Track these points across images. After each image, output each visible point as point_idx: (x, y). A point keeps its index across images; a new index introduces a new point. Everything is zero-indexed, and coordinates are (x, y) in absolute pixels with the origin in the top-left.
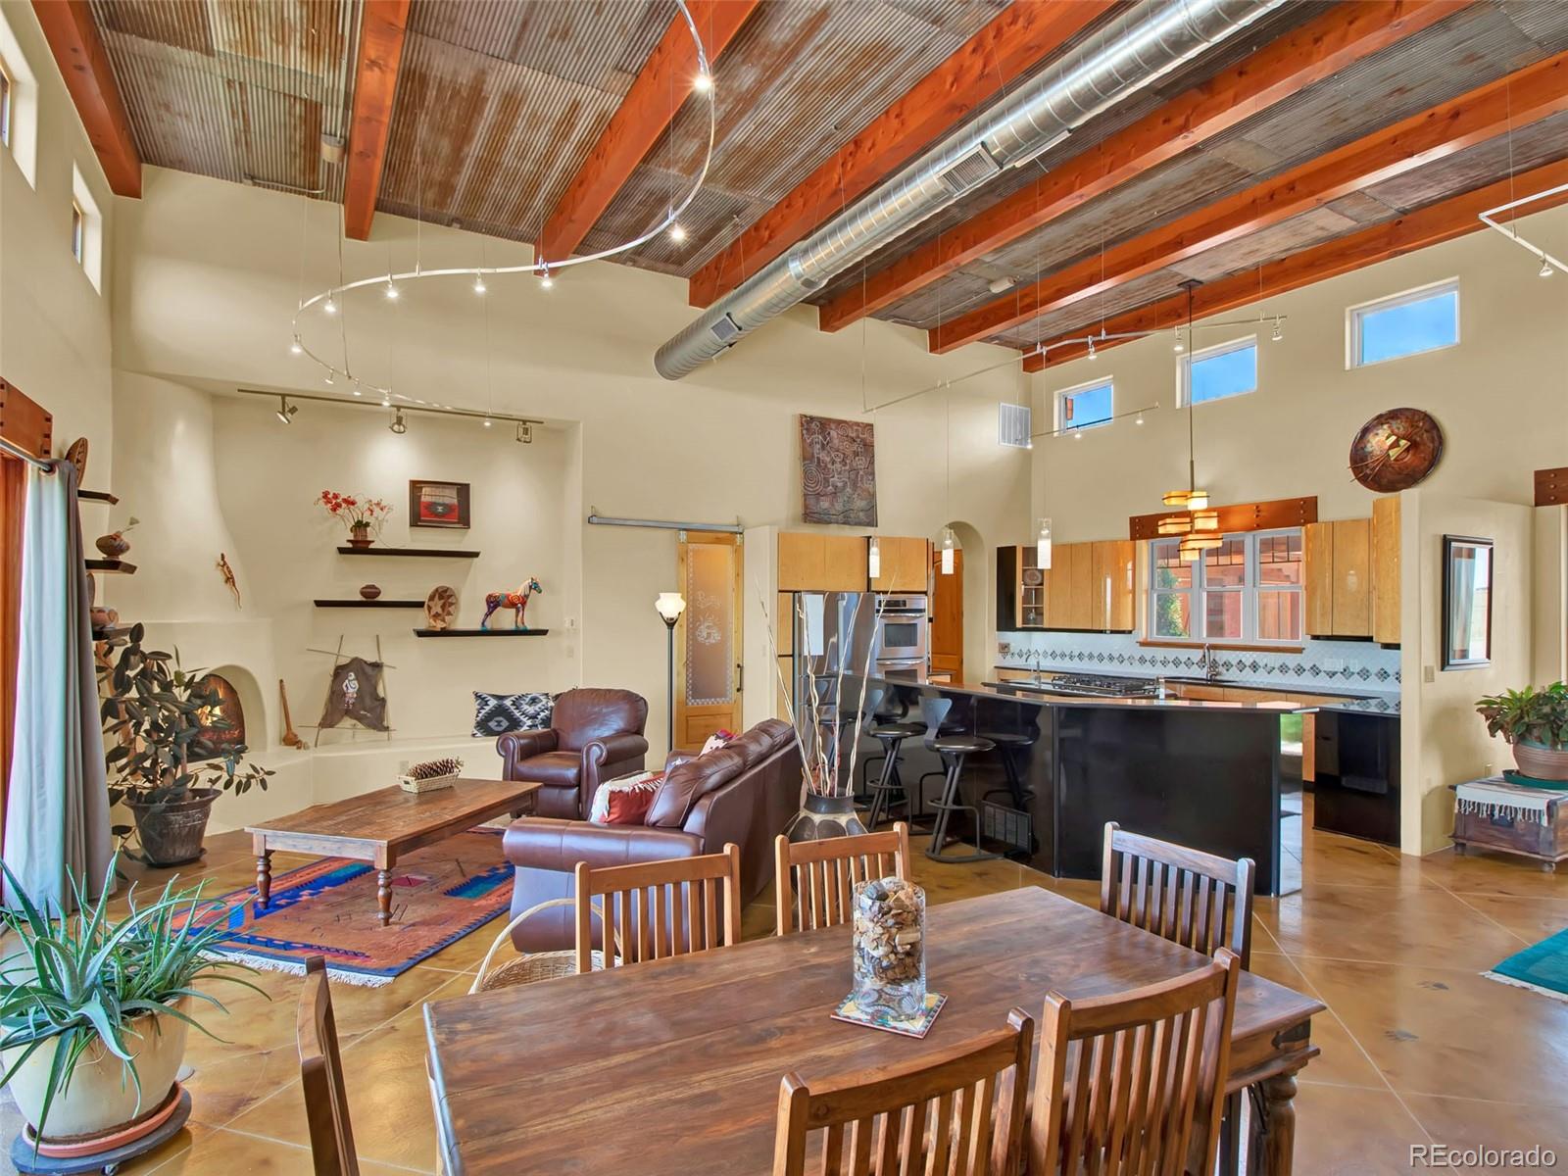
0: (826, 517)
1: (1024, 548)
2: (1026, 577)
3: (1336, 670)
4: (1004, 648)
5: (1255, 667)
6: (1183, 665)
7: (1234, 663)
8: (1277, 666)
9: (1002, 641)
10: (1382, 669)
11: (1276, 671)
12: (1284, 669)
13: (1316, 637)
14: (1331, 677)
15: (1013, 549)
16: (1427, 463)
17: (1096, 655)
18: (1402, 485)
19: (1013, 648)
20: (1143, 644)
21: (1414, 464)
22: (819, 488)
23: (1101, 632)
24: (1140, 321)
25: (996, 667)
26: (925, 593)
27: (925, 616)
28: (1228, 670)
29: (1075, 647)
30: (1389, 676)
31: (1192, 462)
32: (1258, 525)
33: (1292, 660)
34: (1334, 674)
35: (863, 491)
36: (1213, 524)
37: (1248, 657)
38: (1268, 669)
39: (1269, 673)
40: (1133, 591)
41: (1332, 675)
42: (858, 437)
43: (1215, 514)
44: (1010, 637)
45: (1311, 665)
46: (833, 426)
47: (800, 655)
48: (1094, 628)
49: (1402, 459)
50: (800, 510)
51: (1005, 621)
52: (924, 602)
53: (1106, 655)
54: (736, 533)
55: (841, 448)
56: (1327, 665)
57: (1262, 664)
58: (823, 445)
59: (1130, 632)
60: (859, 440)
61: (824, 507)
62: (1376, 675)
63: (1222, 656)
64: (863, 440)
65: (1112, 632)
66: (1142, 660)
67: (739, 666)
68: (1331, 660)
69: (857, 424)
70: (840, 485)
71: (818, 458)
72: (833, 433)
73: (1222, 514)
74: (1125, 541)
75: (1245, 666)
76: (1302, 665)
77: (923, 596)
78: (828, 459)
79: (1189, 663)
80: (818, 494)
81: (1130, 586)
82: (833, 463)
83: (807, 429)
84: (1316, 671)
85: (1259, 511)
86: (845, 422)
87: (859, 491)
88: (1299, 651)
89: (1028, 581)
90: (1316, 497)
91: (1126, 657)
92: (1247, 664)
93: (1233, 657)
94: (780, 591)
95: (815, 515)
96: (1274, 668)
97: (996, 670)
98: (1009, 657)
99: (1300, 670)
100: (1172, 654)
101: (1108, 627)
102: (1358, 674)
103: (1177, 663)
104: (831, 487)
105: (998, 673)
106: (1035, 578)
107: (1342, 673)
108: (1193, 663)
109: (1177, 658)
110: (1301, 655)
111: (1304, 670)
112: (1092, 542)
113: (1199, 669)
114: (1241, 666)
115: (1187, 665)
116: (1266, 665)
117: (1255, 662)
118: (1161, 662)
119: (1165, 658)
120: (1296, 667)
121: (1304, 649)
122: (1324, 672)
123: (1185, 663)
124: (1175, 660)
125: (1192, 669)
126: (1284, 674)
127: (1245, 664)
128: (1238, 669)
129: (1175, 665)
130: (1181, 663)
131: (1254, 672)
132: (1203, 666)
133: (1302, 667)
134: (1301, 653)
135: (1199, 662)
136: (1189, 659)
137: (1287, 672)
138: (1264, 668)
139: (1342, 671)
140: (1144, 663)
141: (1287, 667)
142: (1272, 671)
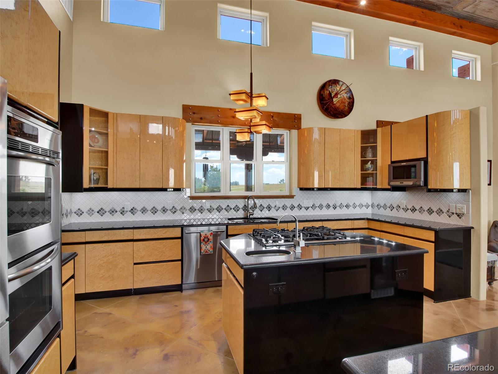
3: (309, 206)
5: (269, 208)
8: (281, 206)
10: (328, 204)
11: (281, 209)
12: (284, 208)
13: (301, 189)
14: (307, 210)
30: (330, 207)
31: (251, 74)
33: (288, 202)
34: (308, 208)
37: (265, 203)
38: (277, 208)
39: (277, 210)
41: (307, 208)
45: (298, 204)
49: (336, 104)
53: (159, 208)
56: (305, 204)
57: (273, 206)
59: (183, 190)
62: (325, 207)
66: (192, 210)
68: (307, 201)
75: (264, 208)
76: (294, 204)
84: (300, 207)
89: (91, 143)
91: (178, 208)
96: (279, 208)
99: (292, 208)
100: (215, 204)
102: (318, 207)
106: (96, 141)
107: (311, 207)
108: (231, 209)
109: (219, 206)
110: (293, 199)
111: (295, 207)
112: (163, 117)
113: (235, 212)
114: (262, 208)
115: (227, 210)
116: (276, 206)
117: (269, 205)
118: (207, 209)
119: (211, 206)
120: (291, 206)
121: (295, 196)
122: (304, 207)
123: (225, 209)
124: (218, 207)
125: (230, 212)
126: (285, 211)
127: (264, 206)
128: (260, 210)
129: (218, 211)
130: (222, 209)
131: (269, 211)
132: (238, 210)
133: (293, 206)
134: (293, 198)
135: (235, 207)
136: (228, 206)
137: (286, 209)
138: (274, 208)
139: (312, 206)
140: (194, 211)
141: (286, 206)
142: (278, 209)
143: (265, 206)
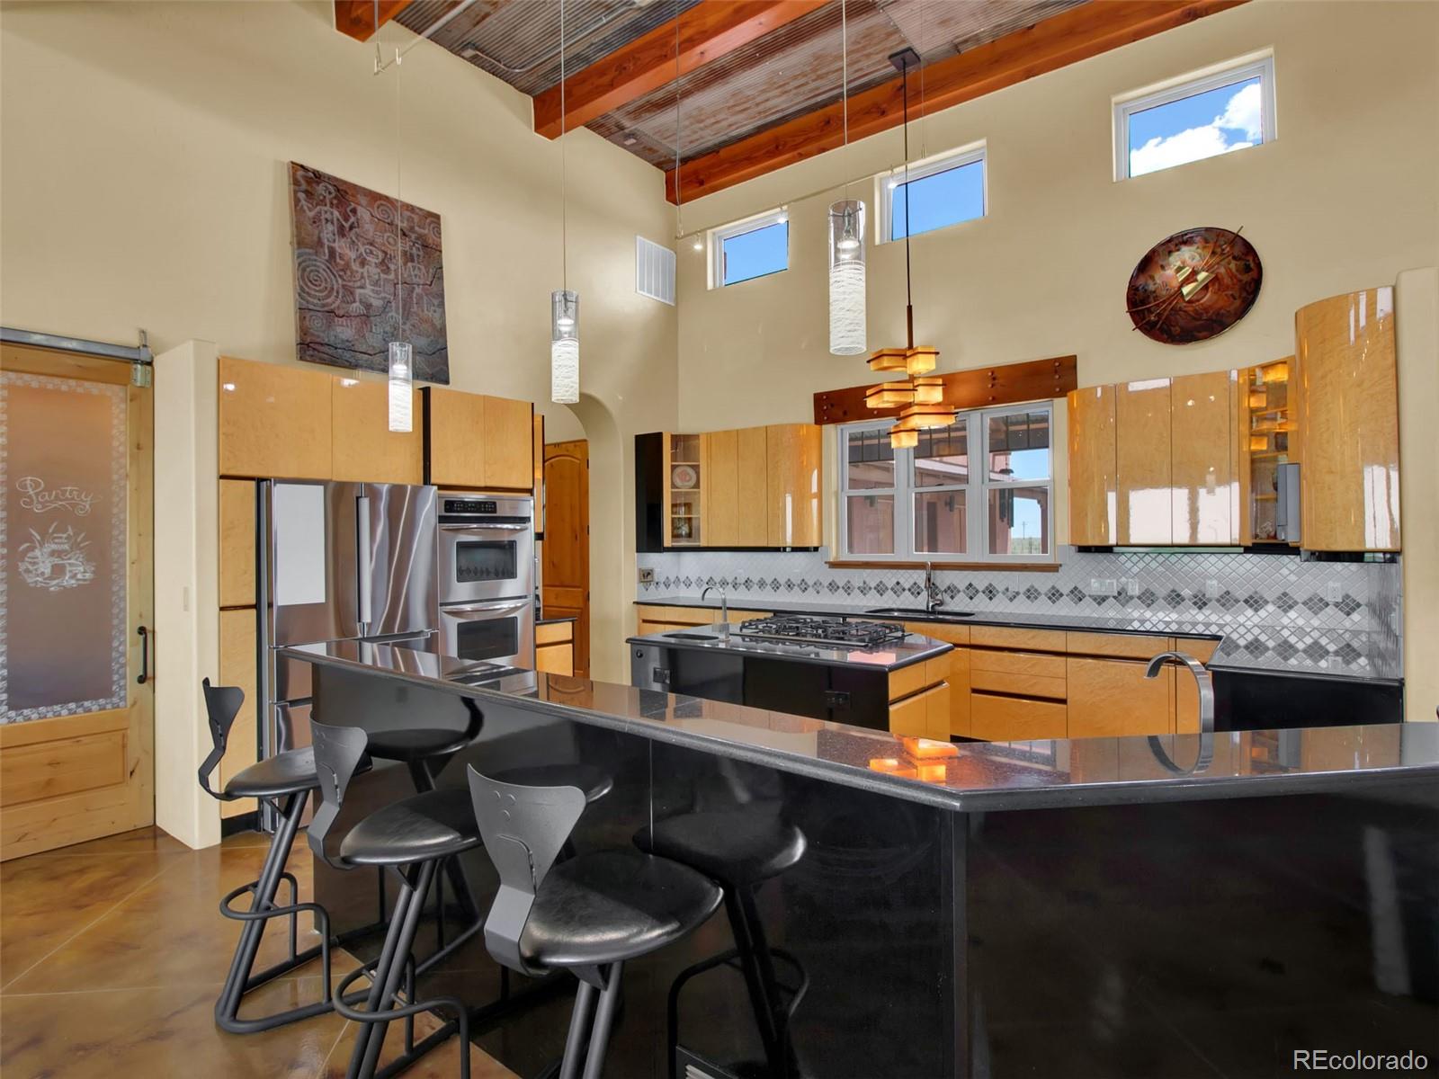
0: (347, 355)
1: (672, 436)
2: (675, 475)
3: (1106, 594)
4: (646, 576)
5: (990, 592)
6: (890, 592)
7: (962, 587)
8: (1022, 590)
9: (644, 567)
10: (1173, 591)
11: (1022, 597)
12: (1031, 594)
13: (1084, 549)
14: (1099, 604)
15: (659, 436)
16: (1238, 303)
17: (769, 581)
18: (1204, 333)
19: (659, 575)
20: (835, 565)
21: (1218, 306)
22: (334, 302)
23: (777, 549)
24: (828, 122)
25: (634, 603)
26: (530, 491)
27: (532, 528)
28: (952, 597)
29: (741, 571)
30: (1183, 600)
31: (910, 308)
32: (994, 398)
33: (1043, 582)
34: (1104, 600)
35: (422, 321)
36: (937, 395)
37: (981, 580)
38: (1010, 594)
39: (1011, 600)
40: (820, 496)
41: (1101, 600)
42: (412, 229)
43: (940, 382)
44: (654, 560)
45: (1072, 588)
46: (363, 200)
47: (270, 605)
48: (770, 545)
49: (1198, 301)
50: (290, 335)
51: (649, 538)
52: (531, 508)
53: (782, 581)
54: (136, 361)
55: (379, 240)
56: (1095, 586)
57: (1001, 588)
58: (341, 228)
59: (816, 549)
60: (413, 236)
61: (344, 337)
62: (1165, 599)
63: (944, 579)
64: (420, 237)
65: (795, 549)
66: (833, 587)
67: (142, 630)
68: (1101, 580)
69: (411, 208)
70: (376, 303)
71: (332, 252)
72: (363, 213)
73: (948, 382)
74: (808, 425)
75: (977, 591)
76: (1058, 587)
77: (526, 496)
78: (353, 255)
79: (898, 589)
80: (332, 312)
81: (815, 489)
82: (363, 263)
83: (306, 192)
84: (1077, 594)
85: (994, 379)
86: (387, 198)
87: (414, 320)
88: (1054, 568)
89: (678, 483)
90: (1075, 356)
91: (811, 583)
92: (981, 588)
93: (959, 579)
94: (223, 477)
95: (325, 349)
96: (1018, 593)
97: (635, 605)
98: (652, 587)
99: (1055, 595)
100: (872, 577)
101: (789, 542)
102: (1139, 598)
103: (881, 590)
104: (357, 304)
105: (639, 612)
106: (688, 478)
107: (1114, 597)
108: (904, 590)
109: (881, 582)
110: (1056, 573)
111: (1061, 595)
112: (766, 427)
113: (912, 598)
114: (972, 591)
115: (895, 593)
116: (1007, 590)
117: (991, 585)
118: (859, 588)
119: (865, 583)
120: (1049, 591)
121: (1061, 565)
122: (1090, 596)
123: (892, 589)
124: (878, 585)
125: (902, 597)
126: (1032, 602)
127: (978, 588)
128: (967, 595)
129: (878, 591)
130: (887, 589)
131: (991, 599)
132: (919, 593)
133: (1058, 591)
134: (1057, 571)
135: (912, 587)
136: (898, 583)
137: (1036, 598)
138: (1004, 593)
139: (1116, 594)
140: (836, 590)
141: (1036, 590)
142: (1015, 597)
143: (981, 587)
